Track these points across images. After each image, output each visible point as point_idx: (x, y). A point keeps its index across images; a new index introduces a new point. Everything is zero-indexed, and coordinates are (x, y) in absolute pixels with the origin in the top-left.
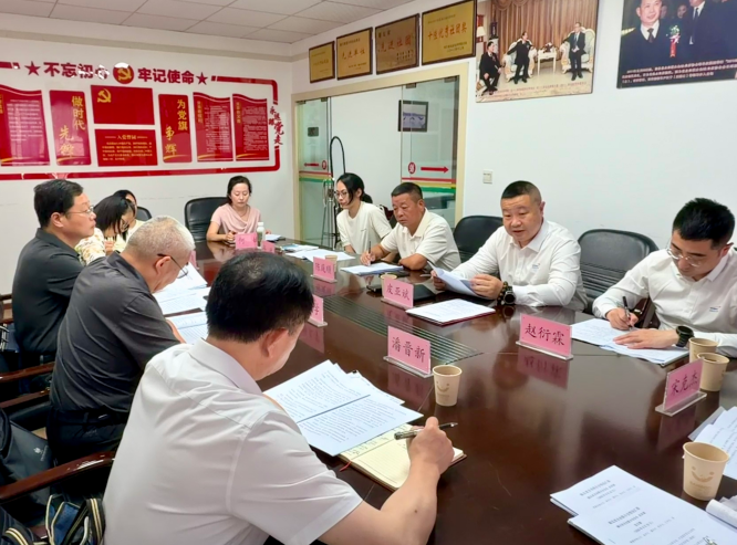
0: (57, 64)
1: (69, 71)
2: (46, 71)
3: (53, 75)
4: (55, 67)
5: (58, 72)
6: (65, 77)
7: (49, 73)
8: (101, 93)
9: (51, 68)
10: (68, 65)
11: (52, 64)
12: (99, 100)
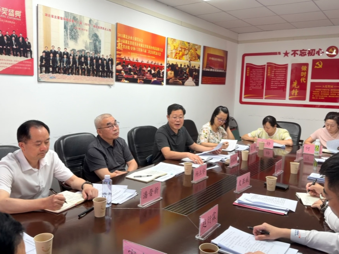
0: (298, 50)
1: (303, 53)
2: (292, 55)
3: (295, 56)
4: (297, 52)
5: (297, 54)
6: (300, 56)
7: (293, 55)
8: (317, 63)
9: (295, 53)
10: (303, 50)
11: (295, 51)
12: (316, 67)
